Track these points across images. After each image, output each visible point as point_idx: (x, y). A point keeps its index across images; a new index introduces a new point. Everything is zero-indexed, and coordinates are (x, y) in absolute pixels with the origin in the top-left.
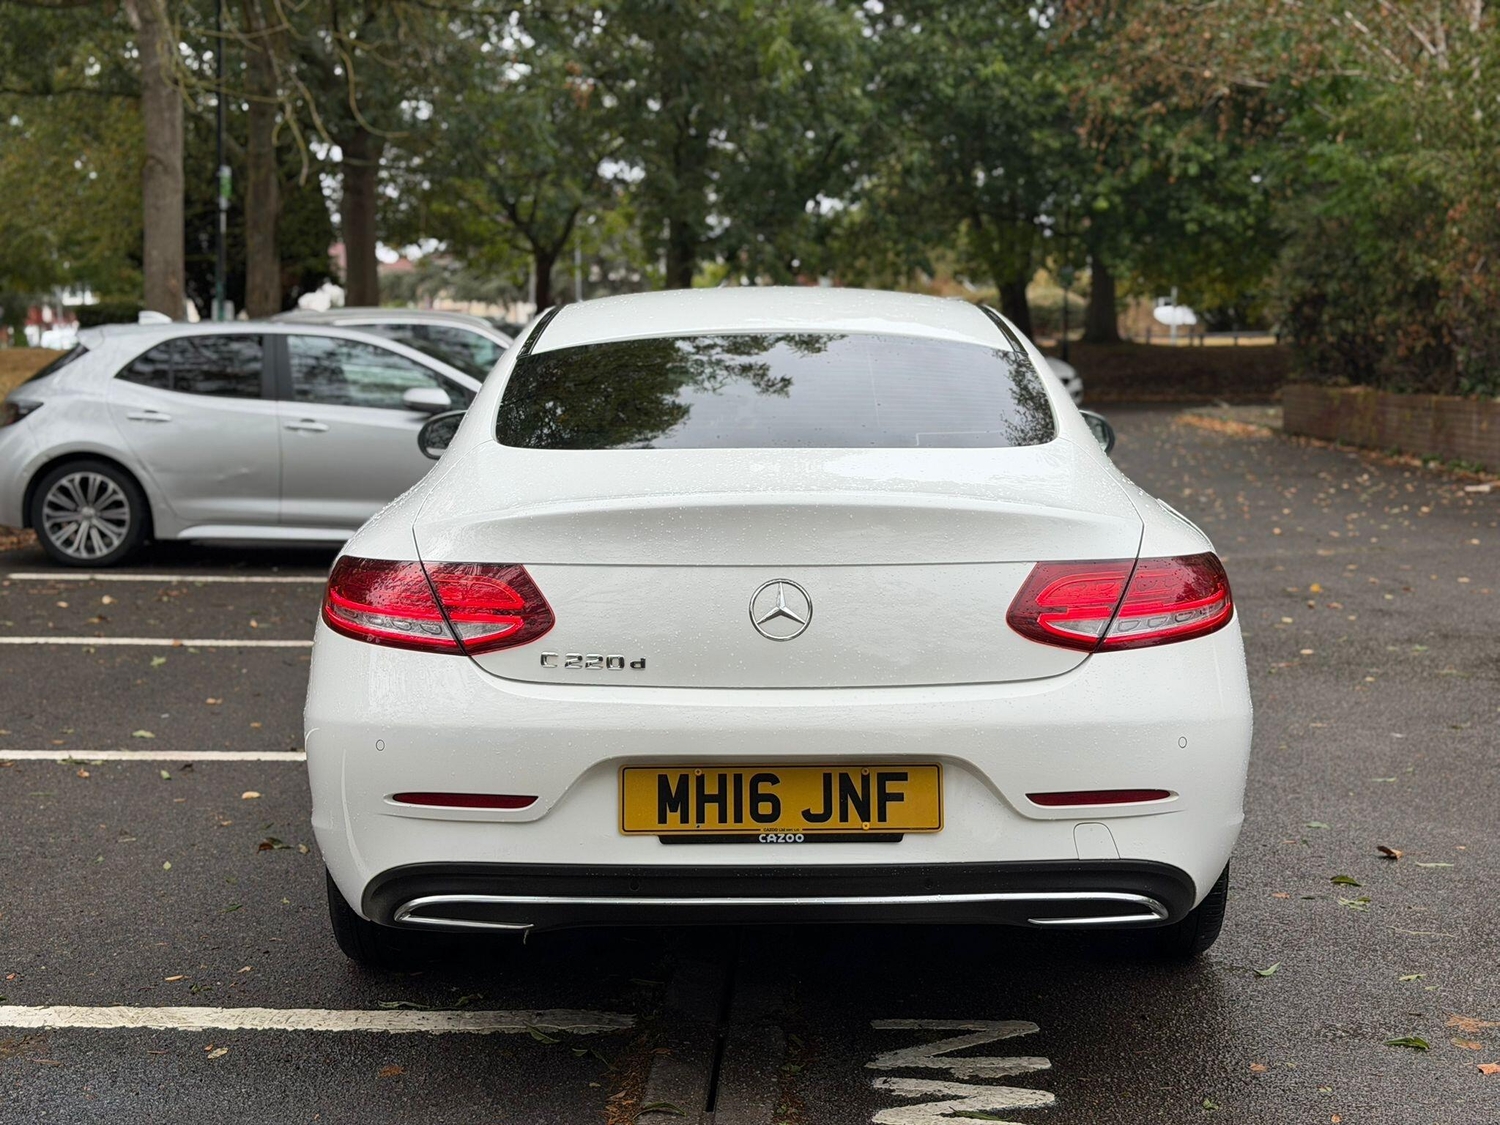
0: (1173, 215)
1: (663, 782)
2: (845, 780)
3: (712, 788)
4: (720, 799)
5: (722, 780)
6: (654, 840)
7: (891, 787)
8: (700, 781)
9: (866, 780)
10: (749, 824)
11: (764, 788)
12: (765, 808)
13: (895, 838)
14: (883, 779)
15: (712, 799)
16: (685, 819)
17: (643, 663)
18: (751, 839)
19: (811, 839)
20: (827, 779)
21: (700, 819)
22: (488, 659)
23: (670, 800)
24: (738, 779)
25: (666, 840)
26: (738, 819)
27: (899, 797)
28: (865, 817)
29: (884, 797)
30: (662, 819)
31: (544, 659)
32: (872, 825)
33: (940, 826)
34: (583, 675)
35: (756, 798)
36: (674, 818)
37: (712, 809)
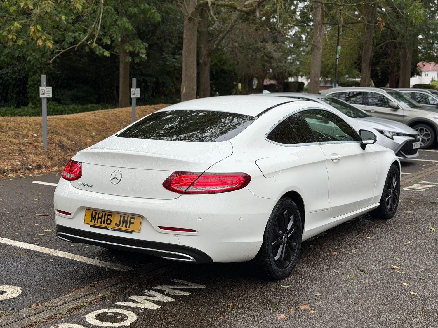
1: (93, 213)
2: (124, 217)
3: (100, 216)
4: (101, 218)
5: (102, 214)
6: (89, 226)
7: (132, 220)
8: (99, 214)
9: (128, 218)
10: (105, 225)
11: (109, 217)
12: (109, 222)
13: (131, 232)
14: (131, 218)
15: (100, 218)
16: (95, 222)
17: (92, 186)
18: (105, 228)
19: (116, 230)
20: (121, 217)
21: (97, 223)
23: (93, 218)
24: (105, 214)
25: (91, 226)
26: (104, 223)
27: (133, 223)
28: (126, 227)
29: (131, 223)
30: (91, 221)
31: (79, 183)
32: (127, 229)
33: (139, 232)
34: (83, 188)
35: (108, 219)
36: (93, 221)
37: (100, 220)
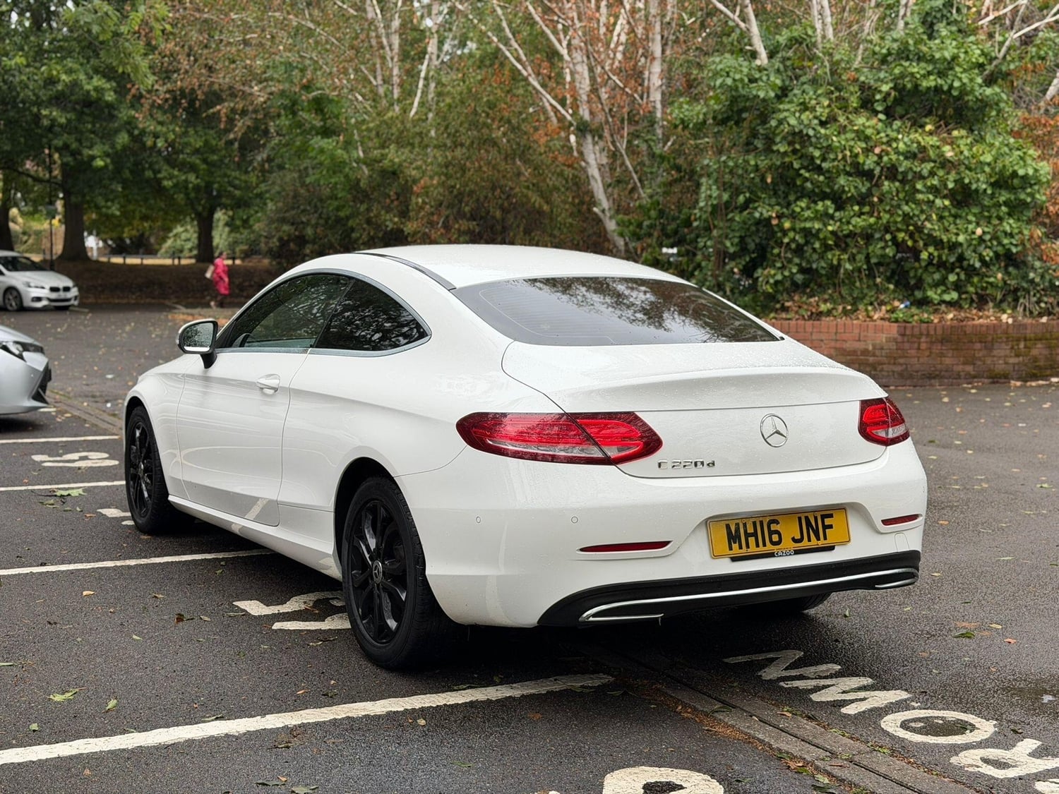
0: (149, 174)
1: (728, 527)
2: (807, 518)
3: (750, 530)
4: (755, 534)
5: (754, 524)
6: (727, 560)
7: (828, 522)
8: (745, 525)
9: (816, 519)
10: (769, 547)
11: (774, 527)
12: (775, 537)
13: (831, 548)
14: (823, 517)
15: (751, 535)
16: (741, 547)
17: (713, 464)
18: (771, 555)
19: (797, 552)
20: (800, 519)
21: (748, 546)
22: (627, 466)
23: (733, 538)
24: (761, 523)
25: (734, 559)
26: (764, 545)
27: (830, 527)
28: (818, 539)
29: (825, 527)
30: (731, 549)
31: (660, 465)
32: (822, 543)
33: (849, 541)
34: (682, 472)
35: (771, 533)
36: (735, 546)
37: (752, 540)
